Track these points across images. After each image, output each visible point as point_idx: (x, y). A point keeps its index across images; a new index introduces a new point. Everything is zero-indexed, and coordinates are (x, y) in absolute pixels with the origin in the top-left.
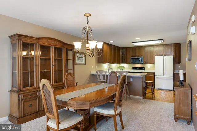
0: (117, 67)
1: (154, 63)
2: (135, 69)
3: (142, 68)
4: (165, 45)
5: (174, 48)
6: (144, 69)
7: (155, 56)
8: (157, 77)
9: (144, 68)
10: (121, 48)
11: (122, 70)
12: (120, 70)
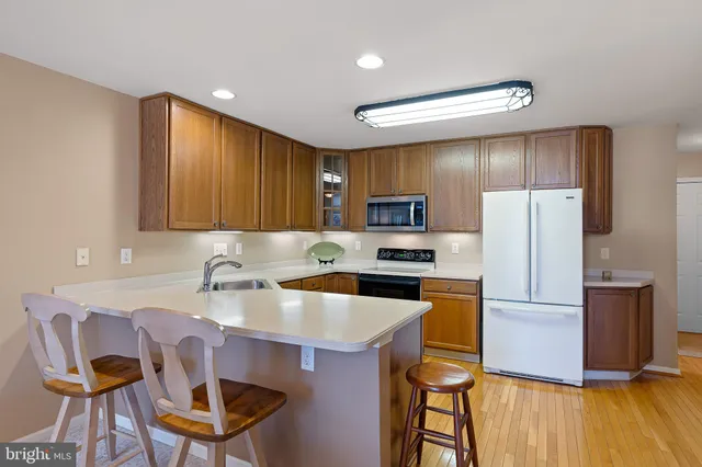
0: (305, 248)
1: (479, 231)
2: (392, 258)
3: (425, 251)
4: (533, 137)
5: (579, 152)
6: (431, 260)
7: (485, 194)
8: (492, 309)
9: (432, 252)
10: (323, 150)
11: (331, 262)
12: (321, 262)
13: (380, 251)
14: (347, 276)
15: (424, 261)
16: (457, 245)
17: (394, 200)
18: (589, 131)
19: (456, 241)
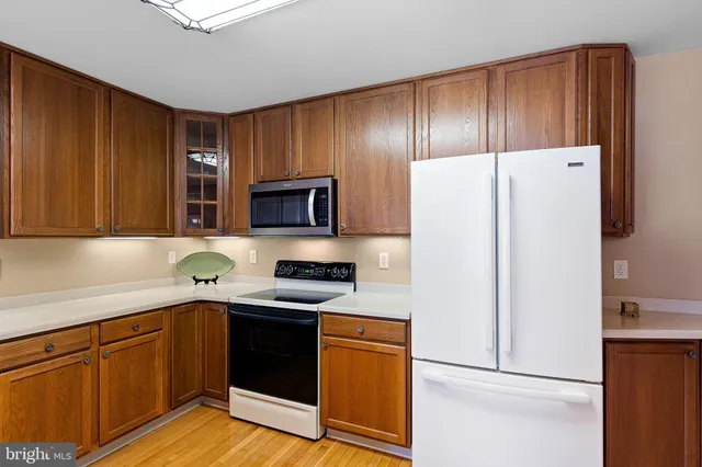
2: (294, 276)
4: (501, 71)
6: (350, 278)
9: (350, 267)
10: (184, 112)
11: (214, 280)
12: (197, 281)
13: (280, 263)
14: (214, 307)
15: (338, 279)
16: (386, 255)
17: (287, 186)
18: (599, 53)
19: (384, 249)
